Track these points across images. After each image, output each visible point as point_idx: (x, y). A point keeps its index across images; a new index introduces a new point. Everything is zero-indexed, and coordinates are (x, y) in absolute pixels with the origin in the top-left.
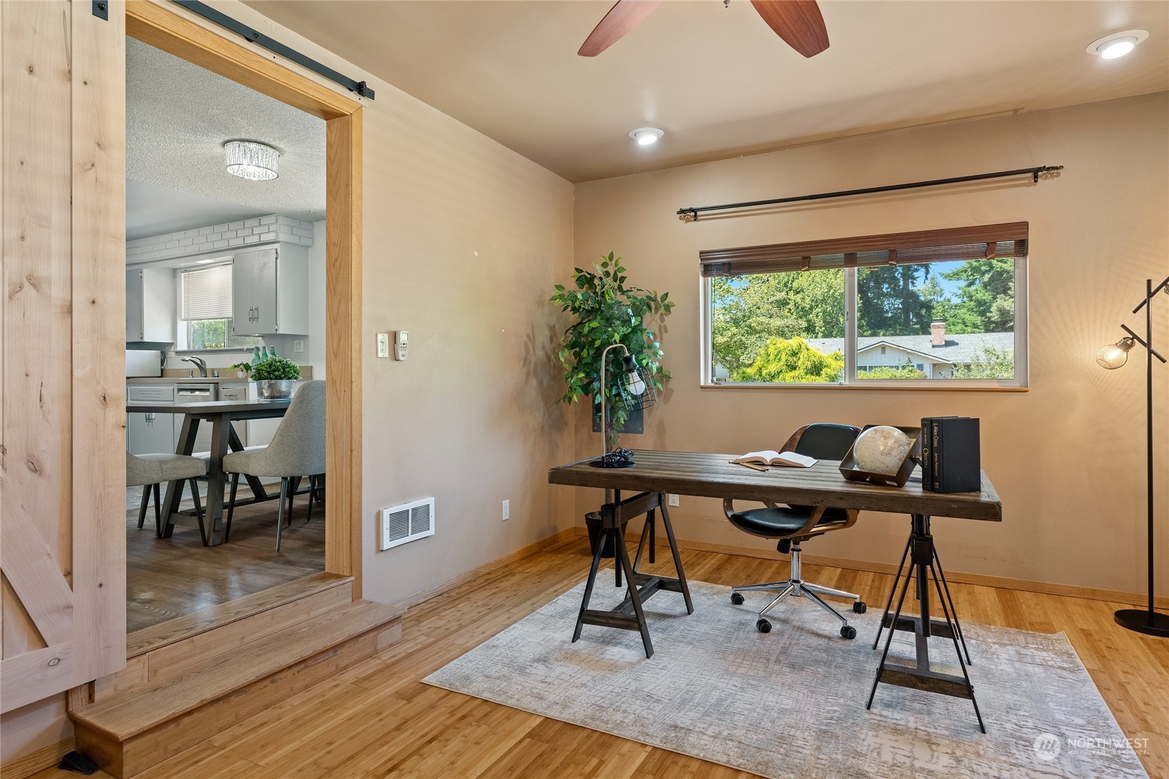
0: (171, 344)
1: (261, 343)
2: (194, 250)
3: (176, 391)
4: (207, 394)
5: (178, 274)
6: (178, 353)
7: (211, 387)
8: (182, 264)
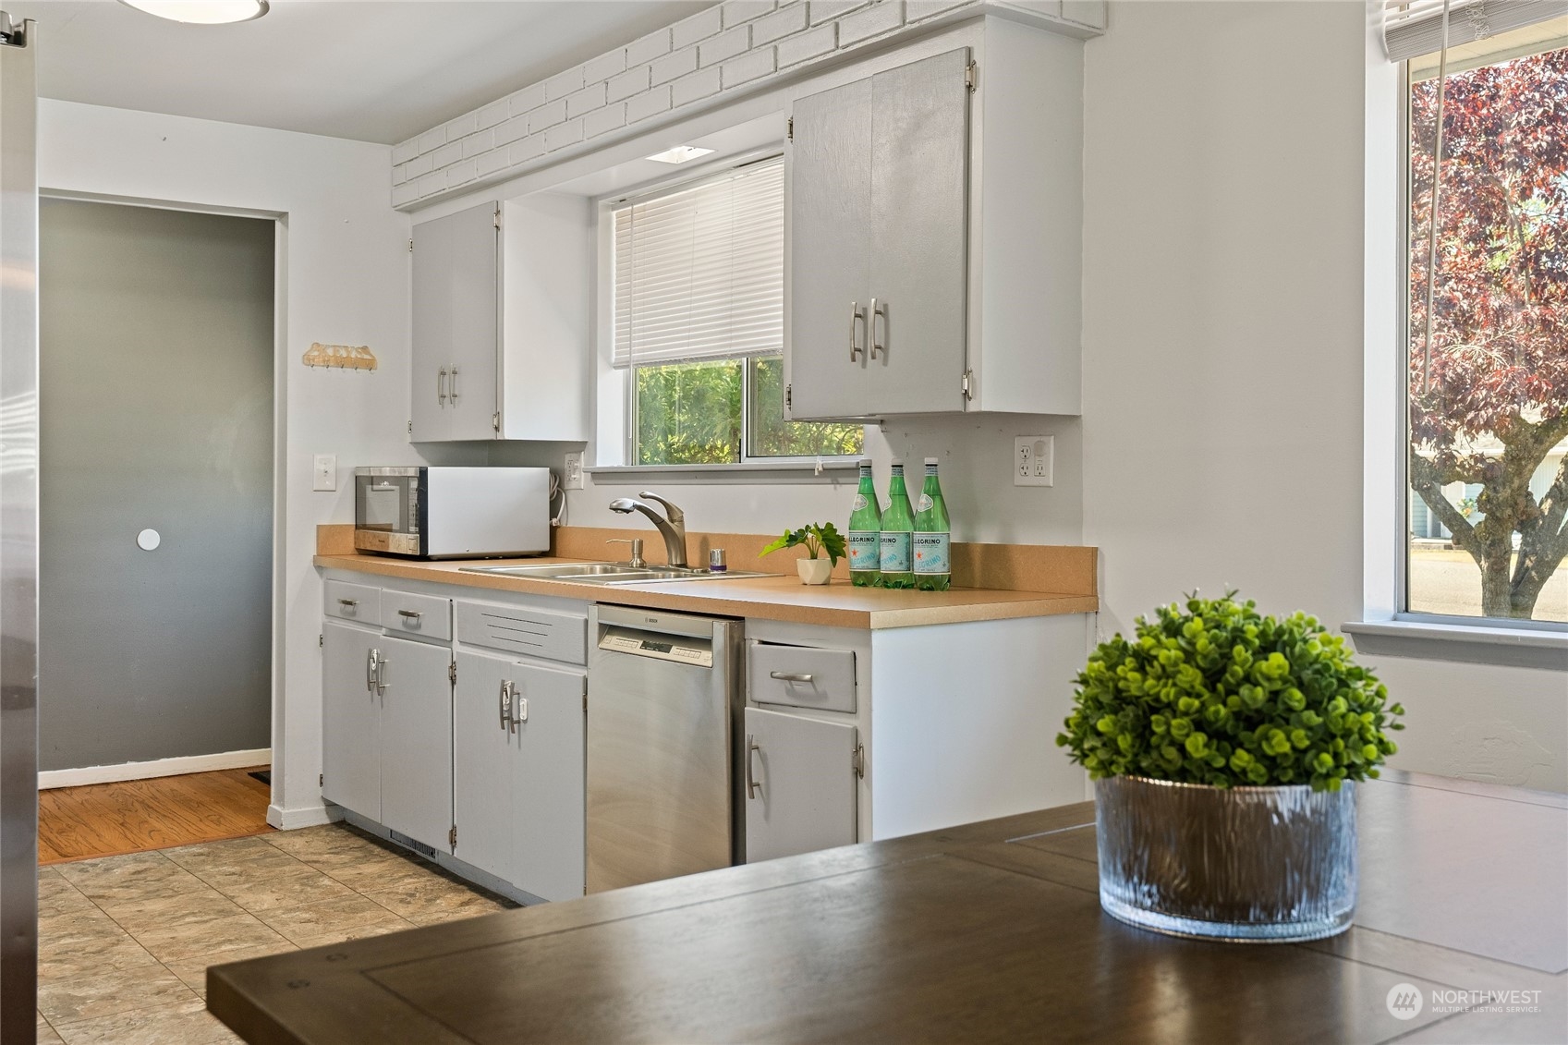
0: (579, 447)
1: (877, 448)
2: (653, 107)
3: (594, 631)
4: (703, 657)
5: (601, 216)
6: (600, 476)
7: (719, 631)
8: (613, 172)
